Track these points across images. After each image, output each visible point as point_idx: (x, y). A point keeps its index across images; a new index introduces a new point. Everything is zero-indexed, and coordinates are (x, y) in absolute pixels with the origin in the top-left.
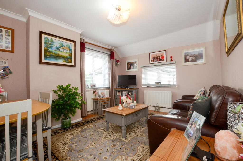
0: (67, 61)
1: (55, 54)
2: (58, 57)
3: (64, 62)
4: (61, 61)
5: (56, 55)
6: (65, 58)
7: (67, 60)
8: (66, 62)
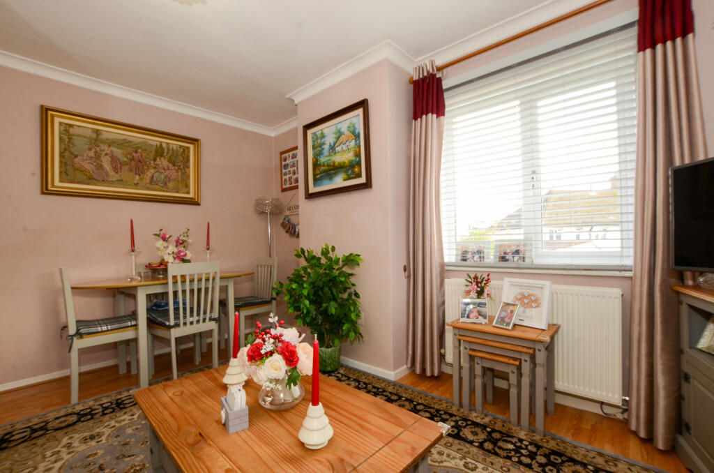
0: (351, 174)
1: (328, 165)
2: (333, 170)
3: (345, 180)
4: (339, 181)
5: (331, 167)
6: (346, 167)
7: (350, 172)
8: (349, 178)
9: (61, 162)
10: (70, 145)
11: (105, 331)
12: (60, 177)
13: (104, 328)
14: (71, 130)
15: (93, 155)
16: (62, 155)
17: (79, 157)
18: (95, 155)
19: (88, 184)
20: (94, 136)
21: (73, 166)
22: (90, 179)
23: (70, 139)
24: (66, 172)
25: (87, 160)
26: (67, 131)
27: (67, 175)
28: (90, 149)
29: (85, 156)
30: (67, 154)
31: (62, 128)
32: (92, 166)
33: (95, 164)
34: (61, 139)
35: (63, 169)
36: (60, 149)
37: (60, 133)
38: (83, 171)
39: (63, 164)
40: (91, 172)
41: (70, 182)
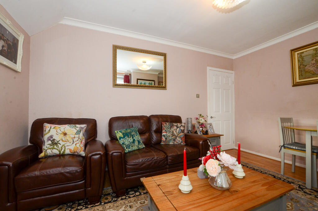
9: (299, 71)
10: (303, 62)
11: (294, 149)
12: (299, 77)
13: (294, 148)
14: (303, 55)
15: (315, 62)
16: (299, 68)
17: (307, 66)
18: (316, 62)
19: (313, 77)
20: (314, 52)
21: (305, 71)
22: (313, 75)
23: (302, 59)
24: (301, 75)
25: (311, 66)
26: (301, 56)
27: (302, 76)
28: (313, 60)
29: (310, 64)
30: (302, 66)
31: (299, 56)
32: (314, 68)
33: (316, 66)
34: (299, 61)
35: (300, 74)
36: (298, 65)
37: (298, 58)
38: (309, 72)
39: (300, 71)
40: (314, 71)
41: (304, 79)
